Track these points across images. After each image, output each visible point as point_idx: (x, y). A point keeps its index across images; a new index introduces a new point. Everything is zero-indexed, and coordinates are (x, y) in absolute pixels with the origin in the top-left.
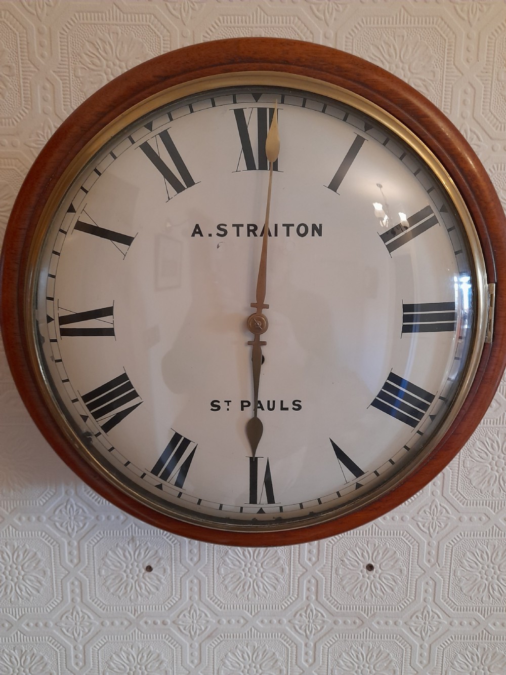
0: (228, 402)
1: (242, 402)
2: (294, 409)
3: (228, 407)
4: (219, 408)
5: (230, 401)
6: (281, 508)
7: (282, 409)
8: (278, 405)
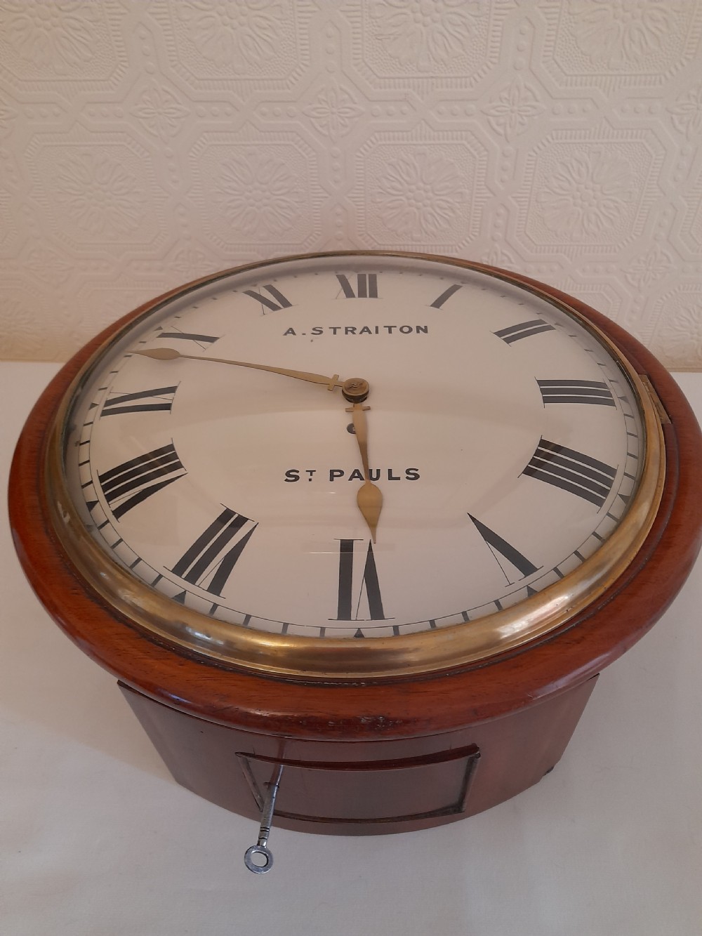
0: (311, 472)
1: (332, 472)
2: (407, 478)
3: (311, 477)
4: (297, 478)
5: (315, 471)
6: (396, 628)
7: (390, 478)
8: (384, 474)
